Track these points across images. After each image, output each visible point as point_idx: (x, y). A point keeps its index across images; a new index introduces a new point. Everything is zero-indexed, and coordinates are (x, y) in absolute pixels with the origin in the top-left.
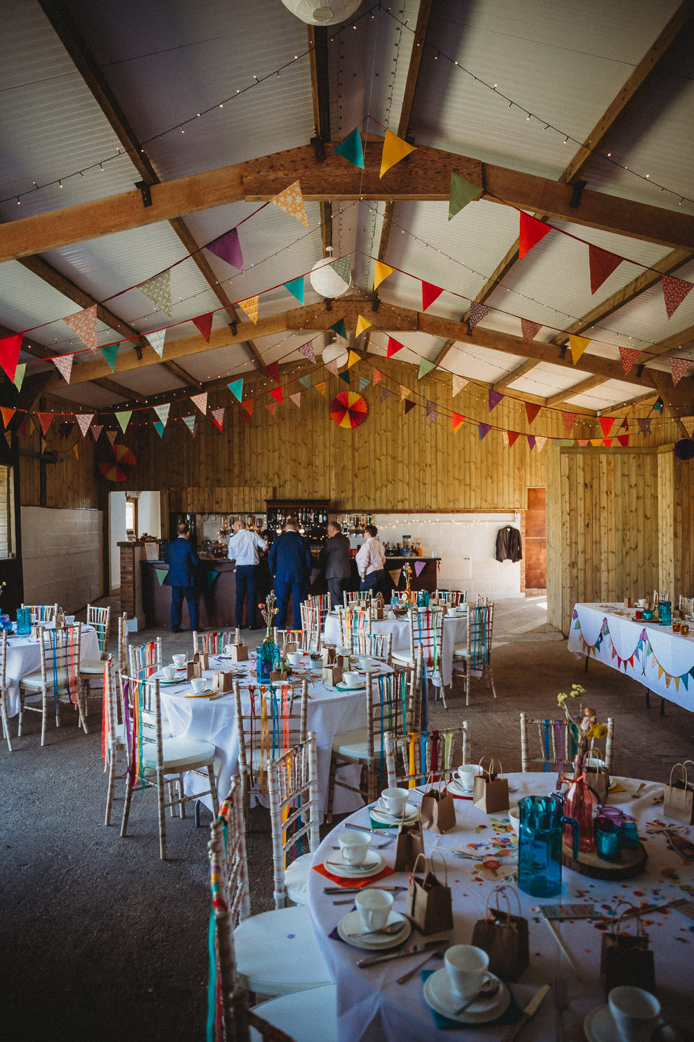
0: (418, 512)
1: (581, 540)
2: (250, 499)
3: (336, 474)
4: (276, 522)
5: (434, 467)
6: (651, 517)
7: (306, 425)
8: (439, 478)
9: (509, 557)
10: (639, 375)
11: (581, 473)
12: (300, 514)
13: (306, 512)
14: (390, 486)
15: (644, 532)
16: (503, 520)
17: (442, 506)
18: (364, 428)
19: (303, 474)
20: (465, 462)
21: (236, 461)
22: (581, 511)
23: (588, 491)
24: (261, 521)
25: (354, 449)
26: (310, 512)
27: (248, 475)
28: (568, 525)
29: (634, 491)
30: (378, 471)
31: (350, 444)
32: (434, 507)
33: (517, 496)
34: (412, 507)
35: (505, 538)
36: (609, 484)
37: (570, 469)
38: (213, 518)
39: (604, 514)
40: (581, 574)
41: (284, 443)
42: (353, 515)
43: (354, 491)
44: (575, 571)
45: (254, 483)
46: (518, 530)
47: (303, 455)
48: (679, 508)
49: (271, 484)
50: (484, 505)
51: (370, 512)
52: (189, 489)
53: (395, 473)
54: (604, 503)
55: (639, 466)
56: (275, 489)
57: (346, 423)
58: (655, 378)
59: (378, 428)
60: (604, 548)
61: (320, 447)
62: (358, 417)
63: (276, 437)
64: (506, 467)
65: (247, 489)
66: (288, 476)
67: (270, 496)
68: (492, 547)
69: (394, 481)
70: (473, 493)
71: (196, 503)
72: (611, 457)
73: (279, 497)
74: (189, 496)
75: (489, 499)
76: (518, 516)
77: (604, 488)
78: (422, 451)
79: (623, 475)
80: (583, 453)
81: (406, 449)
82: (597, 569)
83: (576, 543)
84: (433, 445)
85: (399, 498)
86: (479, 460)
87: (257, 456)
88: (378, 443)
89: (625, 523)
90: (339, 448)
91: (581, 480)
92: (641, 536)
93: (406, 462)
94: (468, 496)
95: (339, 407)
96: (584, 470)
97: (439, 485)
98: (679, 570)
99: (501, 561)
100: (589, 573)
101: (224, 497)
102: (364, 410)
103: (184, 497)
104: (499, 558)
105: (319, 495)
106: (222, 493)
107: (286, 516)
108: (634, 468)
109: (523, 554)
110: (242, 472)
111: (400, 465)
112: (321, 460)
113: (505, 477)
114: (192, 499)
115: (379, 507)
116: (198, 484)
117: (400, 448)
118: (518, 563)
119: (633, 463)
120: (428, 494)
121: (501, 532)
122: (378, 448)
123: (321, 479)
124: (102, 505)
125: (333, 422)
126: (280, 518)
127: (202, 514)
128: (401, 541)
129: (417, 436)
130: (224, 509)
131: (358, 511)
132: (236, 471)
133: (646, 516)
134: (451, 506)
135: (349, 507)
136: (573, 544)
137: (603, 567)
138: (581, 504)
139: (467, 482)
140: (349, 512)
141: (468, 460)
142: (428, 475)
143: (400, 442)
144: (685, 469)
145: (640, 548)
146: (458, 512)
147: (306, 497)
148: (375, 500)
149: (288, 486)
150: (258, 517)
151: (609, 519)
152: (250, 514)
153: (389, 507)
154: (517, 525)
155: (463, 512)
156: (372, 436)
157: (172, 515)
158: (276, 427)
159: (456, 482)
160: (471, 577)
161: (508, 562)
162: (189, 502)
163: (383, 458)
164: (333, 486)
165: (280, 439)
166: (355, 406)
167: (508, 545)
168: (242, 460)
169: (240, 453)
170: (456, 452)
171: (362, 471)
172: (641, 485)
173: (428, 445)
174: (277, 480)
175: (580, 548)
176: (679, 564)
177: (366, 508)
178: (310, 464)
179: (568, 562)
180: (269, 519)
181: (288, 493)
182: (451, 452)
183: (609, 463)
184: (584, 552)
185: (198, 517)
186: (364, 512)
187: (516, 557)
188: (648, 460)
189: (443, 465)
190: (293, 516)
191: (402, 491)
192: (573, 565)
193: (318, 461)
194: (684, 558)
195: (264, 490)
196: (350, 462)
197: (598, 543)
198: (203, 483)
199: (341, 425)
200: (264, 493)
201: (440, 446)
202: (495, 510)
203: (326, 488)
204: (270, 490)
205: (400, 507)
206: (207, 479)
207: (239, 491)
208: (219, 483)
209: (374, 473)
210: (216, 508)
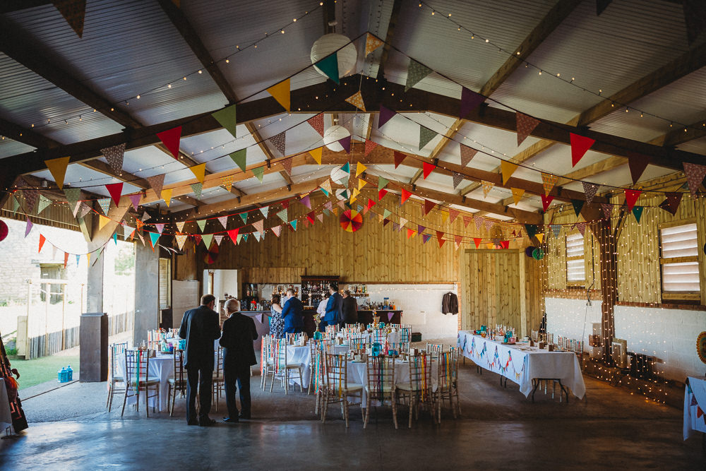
0: (394, 283)
1: (476, 300)
2: (291, 275)
3: (344, 260)
4: (306, 289)
5: (403, 256)
6: (516, 288)
7: (325, 230)
8: (407, 262)
9: (450, 312)
10: (506, 211)
11: (476, 264)
12: (321, 285)
13: (325, 283)
14: (376, 267)
15: (513, 296)
16: (446, 289)
17: (409, 280)
18: (360, 232)
19: (323, 260)
20: (423, 253)
21: (283, 251)
22: (476, 284)
23: (480, 273)
24: (297, 288)
25: (354, 245)
26: (327, 283)
27: (289, 260)
28: (469, 292)
29: (506, 273)
30: (369, 258)
31: (352, 241)
32: (403, 280)
33: (455, 274)
34: (390, 280)
35: (448, 300)
36: (492, 269)
37: (470, 262)
38: (268, 286)
39: (489, 286)
40: (477, 319)
41: (312, 240)
42: (354, 285)
43: (354, 270)
44: (473, 317)
45: (294, 266)
46: (455, 295)
47: (324, 248)
48: (528, 283)
49: (303, 266)
50: (434, 279)
51: (364, 283)
52: (254, 269)
53: (379, 260)
54: (489, 280)
55: (509, 260)
56: (306, 269)
57: (350, 229)
58: (515, 213)
59: (369, 231)
60: (489, 304)
61: (334, 244)
62: (357, 225)
63: (307, 237)
64: (448, 256)
65: (289, 269)
66: (314, 261)
67: (303, 273)
68: (440, 306)
69: (379, 265)
70: (428, 272)
71: (257, 277)
72: (493, 255)
73: (309, 274)
74: (254, 273)
75: (438, 275)
76: (456, 286)
77: (489, 272)
78: (396, 246)
79: (500, 265)
80: (478, 253)
81: (386, 245)
82: (486, 316)
83: (474, 302)
84: (403, 242)
85: (382, 274)
86: (431, 252)
87: (295, 249)
88: (369, 242)
89: (501, 291)
90: (345, 244)
91: (477, 268)
92: (510, 298)
93: (386, 251)
94: (424, 273)
95: (345, 219)
96: (478, 262)
97: (407, 267)
98: (528, 317)
99: (445, 314)
100: (481, 318)
101: (275, 273)
102: (361, 221)
103: (250, 274)
104: (444, 312)
105: (333, 273)
106: (273, 271)
107: (313, 285)
108: (506, 261)
109: (459, 309)
110: (286, 258)
111: (383, 254)
112: (334, 251)
113: (448, 263)
114: (255, 274)
115: (369, 280)
116: (258, 266)
117: (383, 244)
118: (456, 315)
119: (506, 258)
120: (400, 273)
121: (445, 296)
122: (369, 245)
123: (334, 263)
124: (199, 278)
125: (342, 229)
126: (309, 286)
127: (261, 284)
128: (383, 301)
129: (393, 237)
130: (275, 281)
131: (357, 283)
132: (282, 257)
133: (513, 287)
134: (414, 280)
135: (351, 280)
136: (472, 302)
137: (489, 315)
138: (476, 281)
139: (424, 265)
140: (351, 283)
141: (424, 251)
142: (400, 261)
143: (383, 240)
144: (531, 263)
145: (510, 303)
146: (419, 283)
147: (325, 274)
148: (367, 276)
149: (314, 267)
150: (295, 286)
151: (492, 289)
152: (291, 284)
153: (376, 280)
154: (455, 292)
155: (422, 283)
156: (365, 237)
157: (244, 284)
158: (307, 231)
159: (418, 265)
160: (425, 323)
161: (450, 314)
162: (253, 276)
163: (372, 250)
164: (342, 267)
165: (309, 238)
166: (355, 218)
167: (450, 304)
168: (286, 252)
169: (285, 247)
170: (418, 246)
171: (359, 258)
172: (510, 270)
173: (400, 242)
174: (307, 263)
175: (476, 304)
176: (528, 314)
177: (362, 281)
178: (328, 253)
179: (469, 312)
180: (302, 287)
181: (314, 271)
182: (414, 247)
183: (492, 258)
184: (478, 307)
185: (259, 286)
186: (360, 283)
187: (455, 311)
188: (514, 256)
189: (409, 254)
190: (317, 286)
191: (384, 271)
192: (472, 314)
193: (333, 252)
194: (531, 309)
195: (299, 270)
196: (352, 252)
197: (486, 302)
198: (262, 265)
199: (347, 230)
200: (300, 272)
201: (407, 243)
202: (441, 282)
203: (338, 269)
204: (303, 269)
205: (383, 280)
206: (264, 262)
207: (284, 270)
208: (271, 265)
209: (367, 259)
210: (270, 280)
